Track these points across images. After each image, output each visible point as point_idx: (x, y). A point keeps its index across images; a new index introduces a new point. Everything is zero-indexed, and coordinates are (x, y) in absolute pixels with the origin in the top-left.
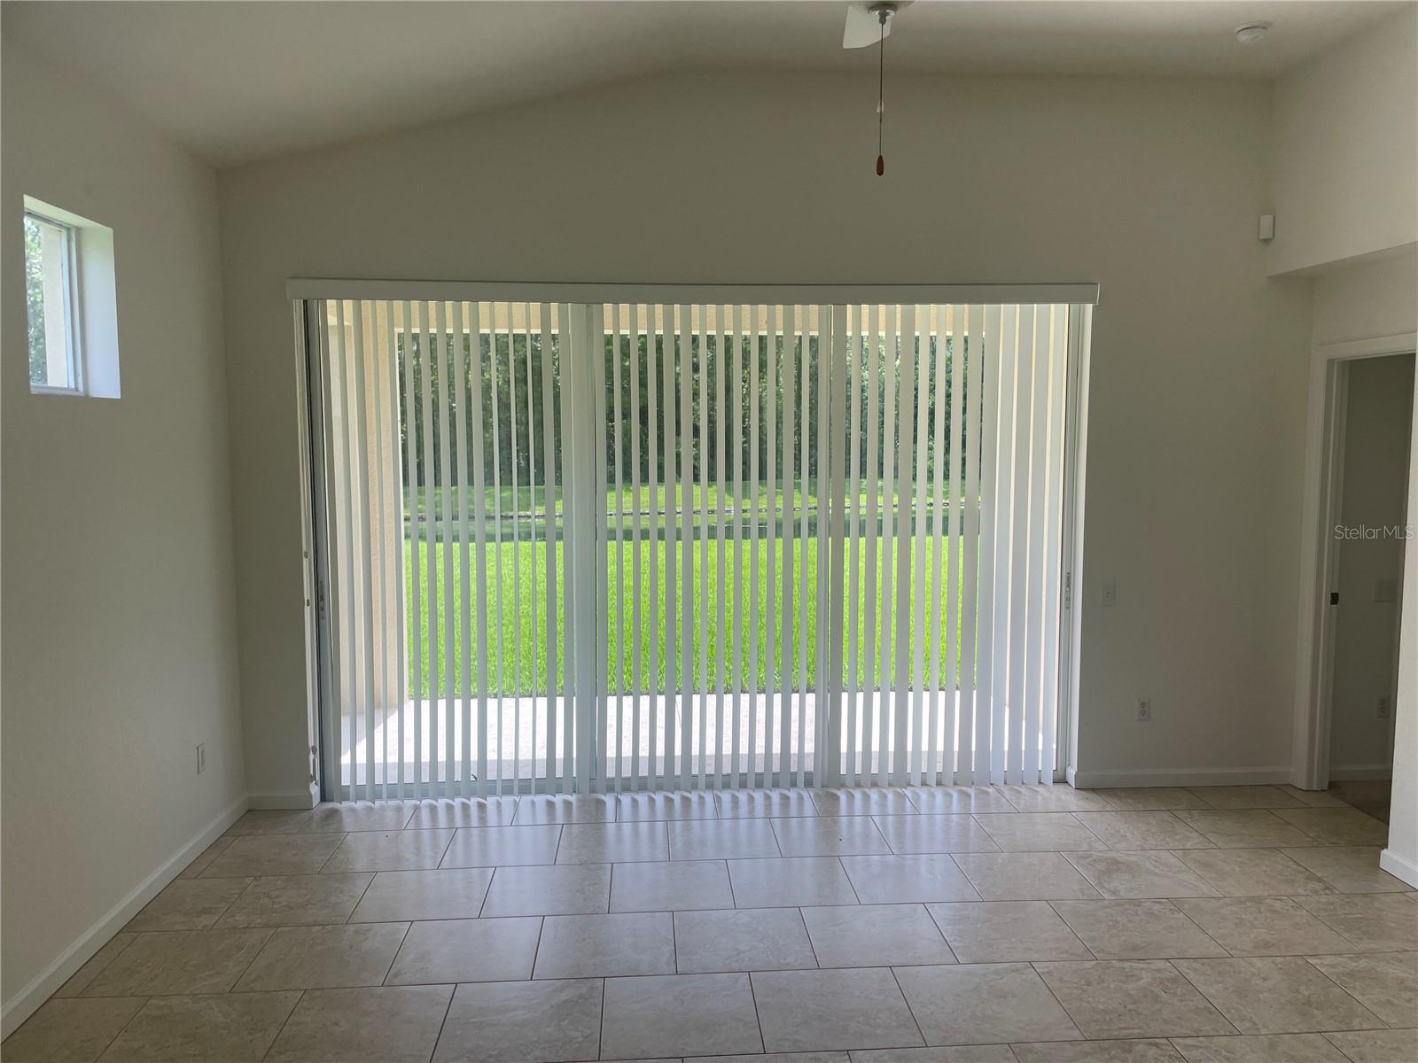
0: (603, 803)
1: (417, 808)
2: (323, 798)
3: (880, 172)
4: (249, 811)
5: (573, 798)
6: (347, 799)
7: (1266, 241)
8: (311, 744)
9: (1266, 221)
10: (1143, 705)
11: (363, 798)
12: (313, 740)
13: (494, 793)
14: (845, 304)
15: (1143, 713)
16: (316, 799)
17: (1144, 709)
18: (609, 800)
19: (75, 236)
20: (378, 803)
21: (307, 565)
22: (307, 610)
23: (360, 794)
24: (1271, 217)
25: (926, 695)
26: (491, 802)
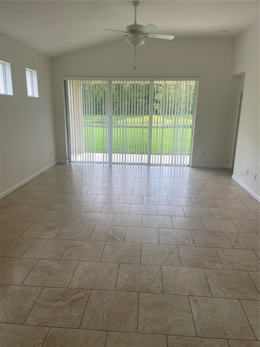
0: (112, 165)
1: (83, 165)
2: (69, 163)
3: (135, 69)
4: (58, 163)
5: (107, 165)
6: (72, 163)
7: (232, 69)
8: (67, 154)
9: (232, 65)
10: (204, 153)
11: (75, 163)
12: (67, 153)
13: (95, 163)
14: (154, 81)
15: (204, 155)
16: (68, 162)
17: (204, 154)
18: (113, 165)
19: (31, 72)
20: (77, 164)
21: (66, 125)
22: (66, 132)
23: (74, 162)
24: (233, 64)
25: (180, 156)
26: (94, 164)
